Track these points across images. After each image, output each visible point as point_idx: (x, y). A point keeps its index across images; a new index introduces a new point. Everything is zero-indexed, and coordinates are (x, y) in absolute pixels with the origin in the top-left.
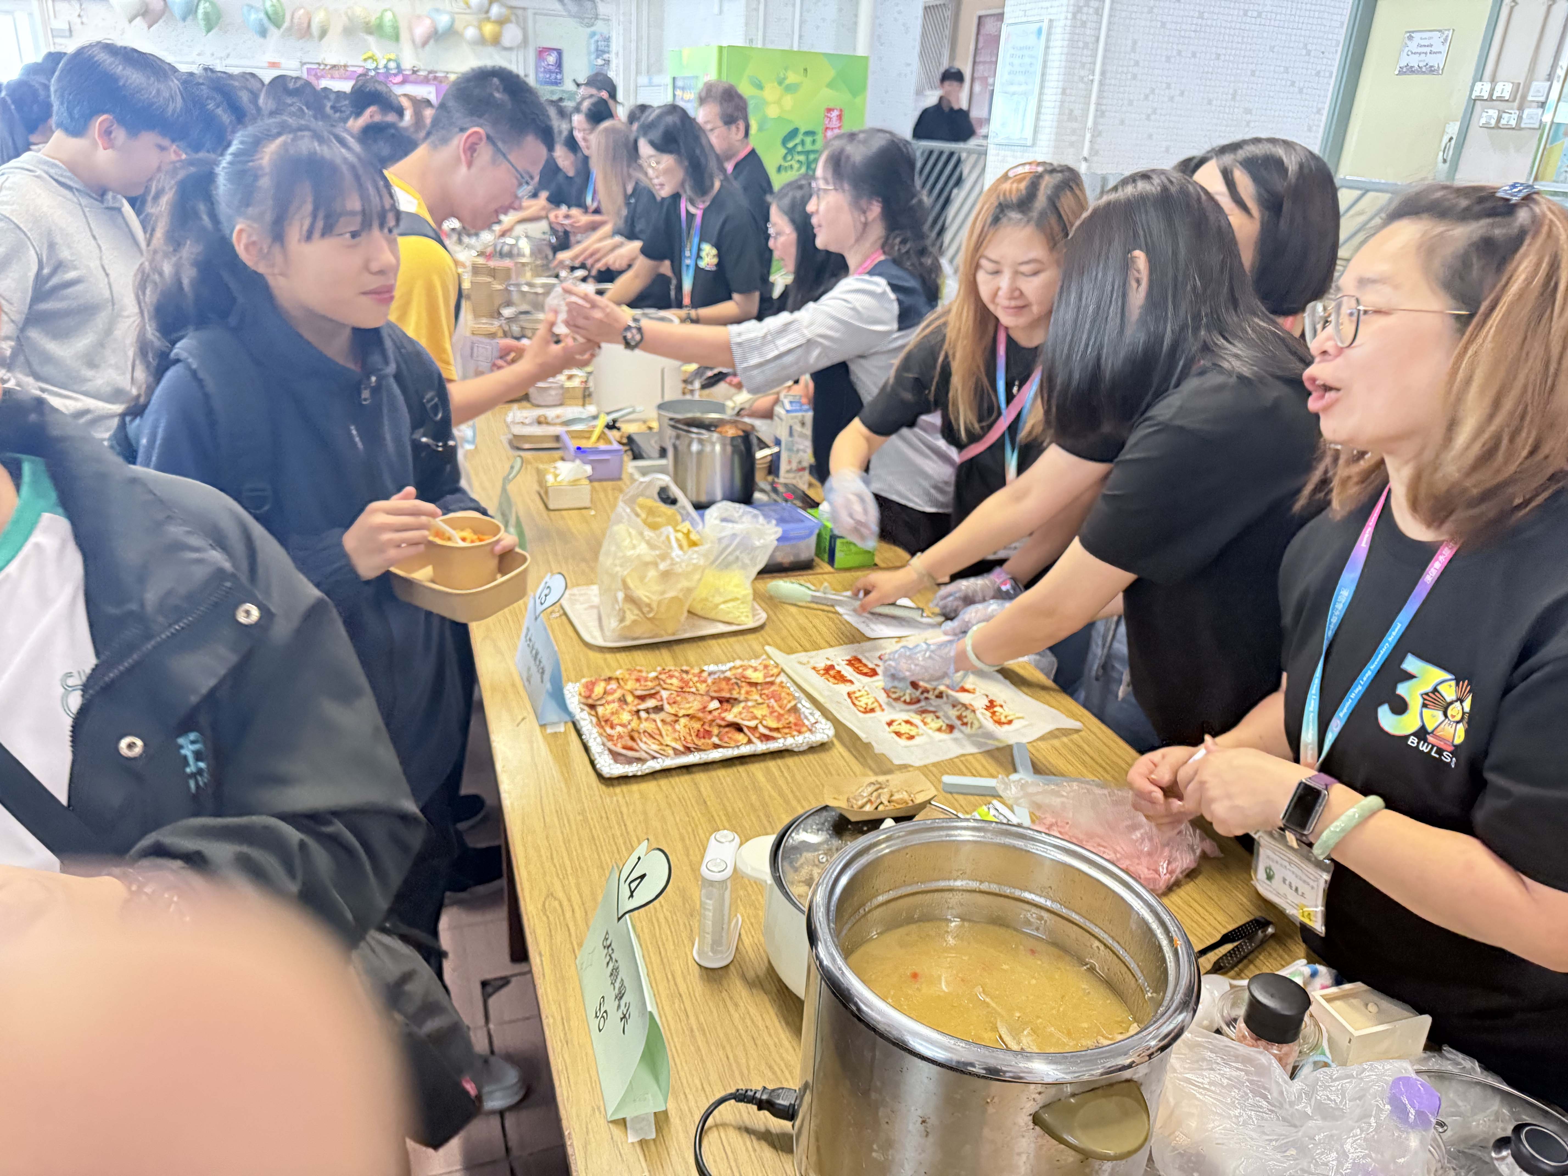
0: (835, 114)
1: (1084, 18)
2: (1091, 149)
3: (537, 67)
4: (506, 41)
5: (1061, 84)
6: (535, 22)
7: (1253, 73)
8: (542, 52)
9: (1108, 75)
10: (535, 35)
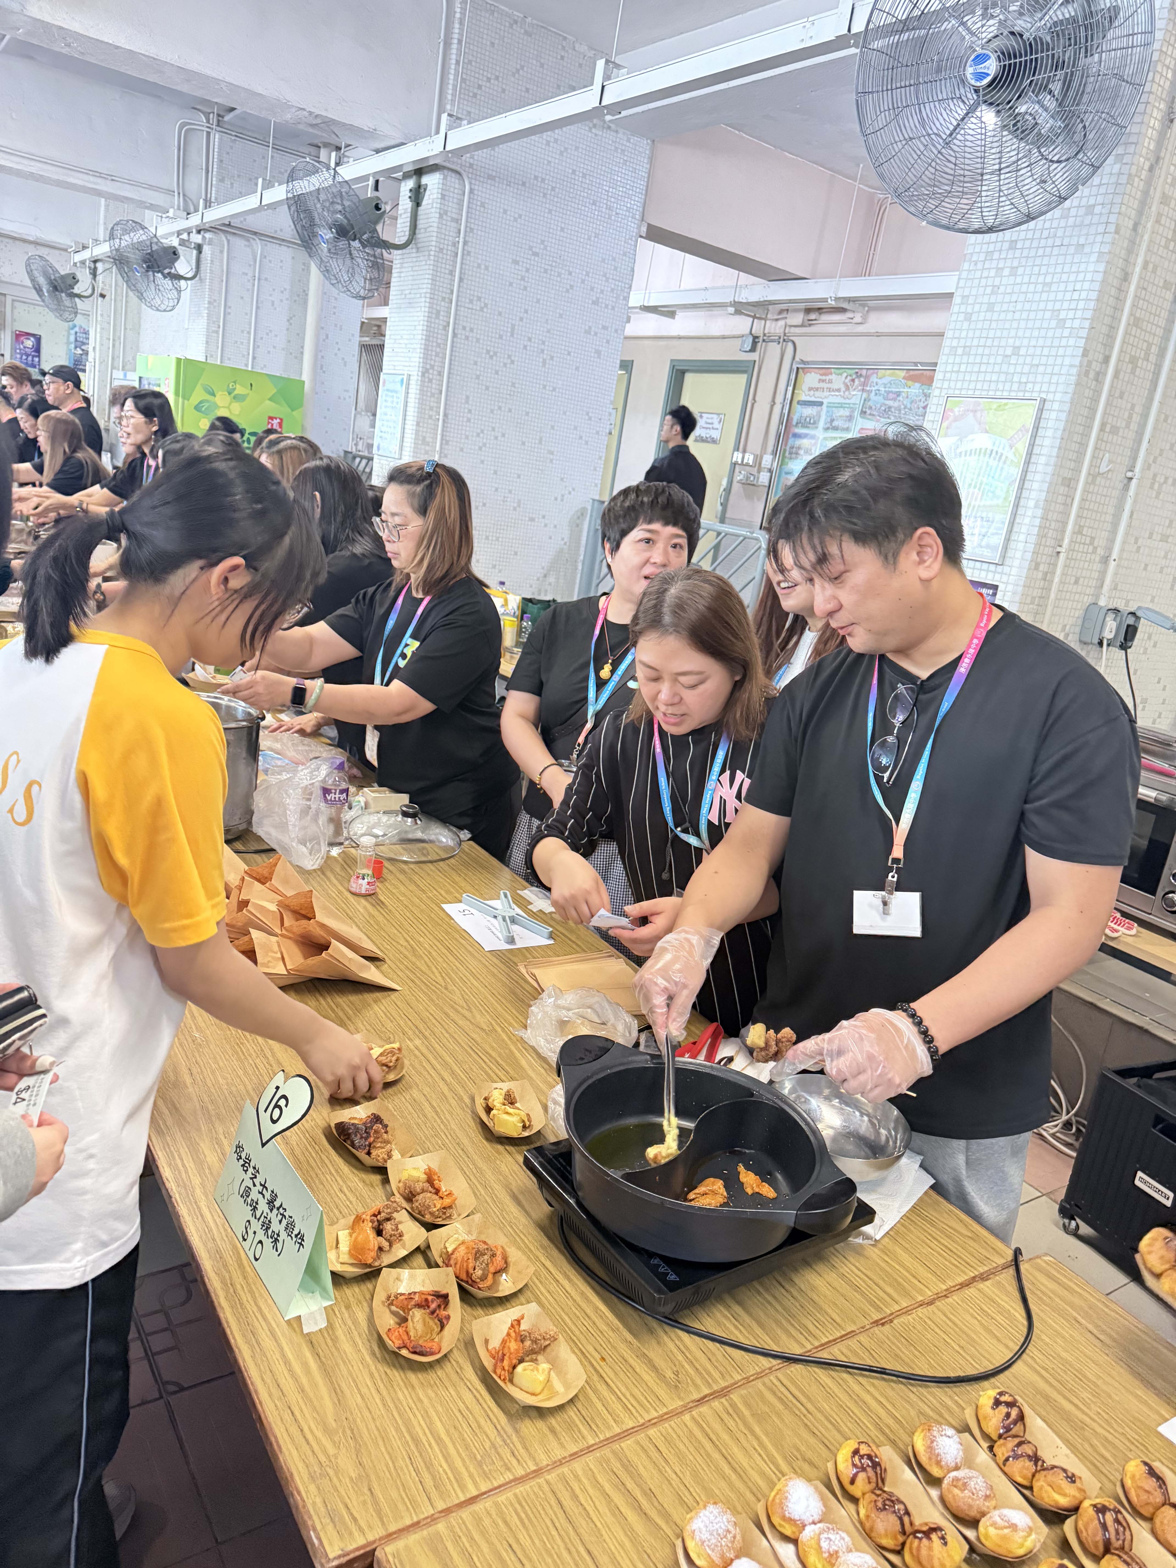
0: (275, 422)
1: (430, 377)
3: (14, 347)
5: (416, 419)
6: (13, 308)
7: (553, 427)
8: (19, 336)
9: (449, 417)
10: (13, 320)
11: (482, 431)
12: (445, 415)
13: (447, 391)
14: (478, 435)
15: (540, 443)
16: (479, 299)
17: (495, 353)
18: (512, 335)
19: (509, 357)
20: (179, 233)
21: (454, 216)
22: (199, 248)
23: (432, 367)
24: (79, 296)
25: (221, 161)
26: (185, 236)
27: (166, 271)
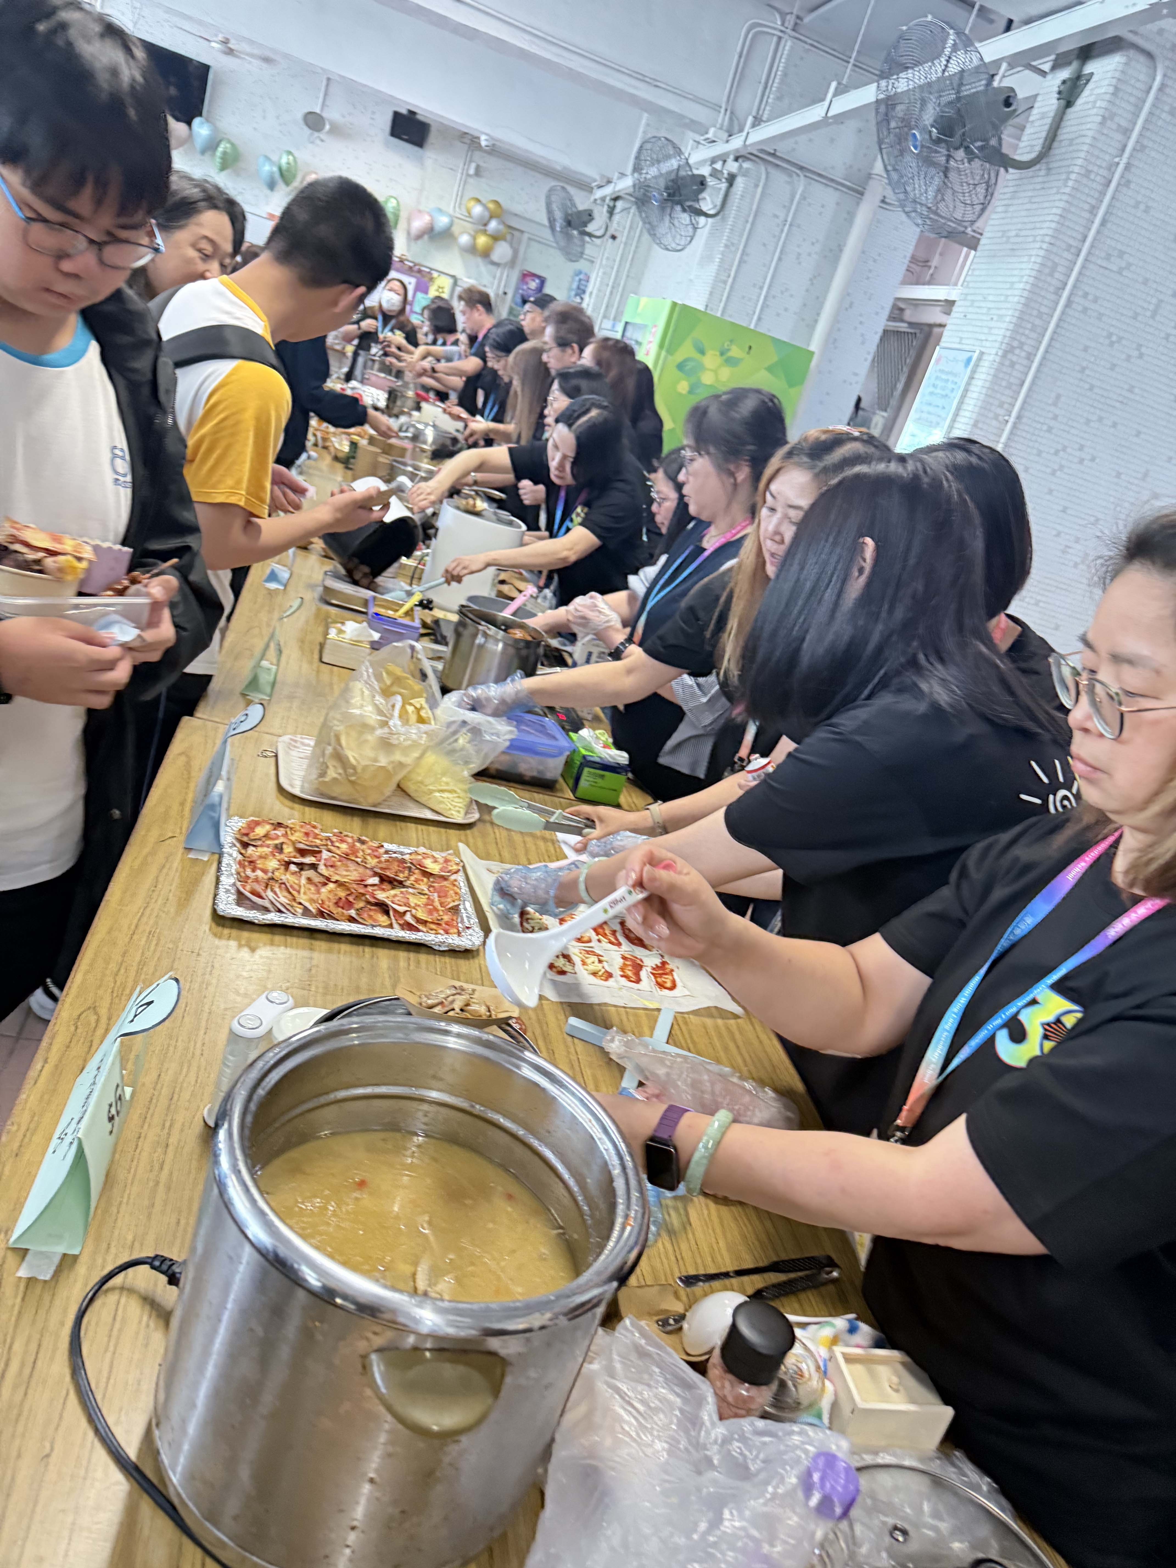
1: (1014, 359)
3: (517, 288)
4: (495, 256)
5: (974, 416)
6: (528, 246)
8: (526, 276)
9: (1024, 420)
10: (525, 259)
12: (1019, 417)
13: (1033, 383)
16: (1121, 254)
17: (1120, 339)
19: (1140, 346)
20: (713, 161)
22: (731, 179)
23: (1021, 345)
25: (785, 73)
26: (718, 166)
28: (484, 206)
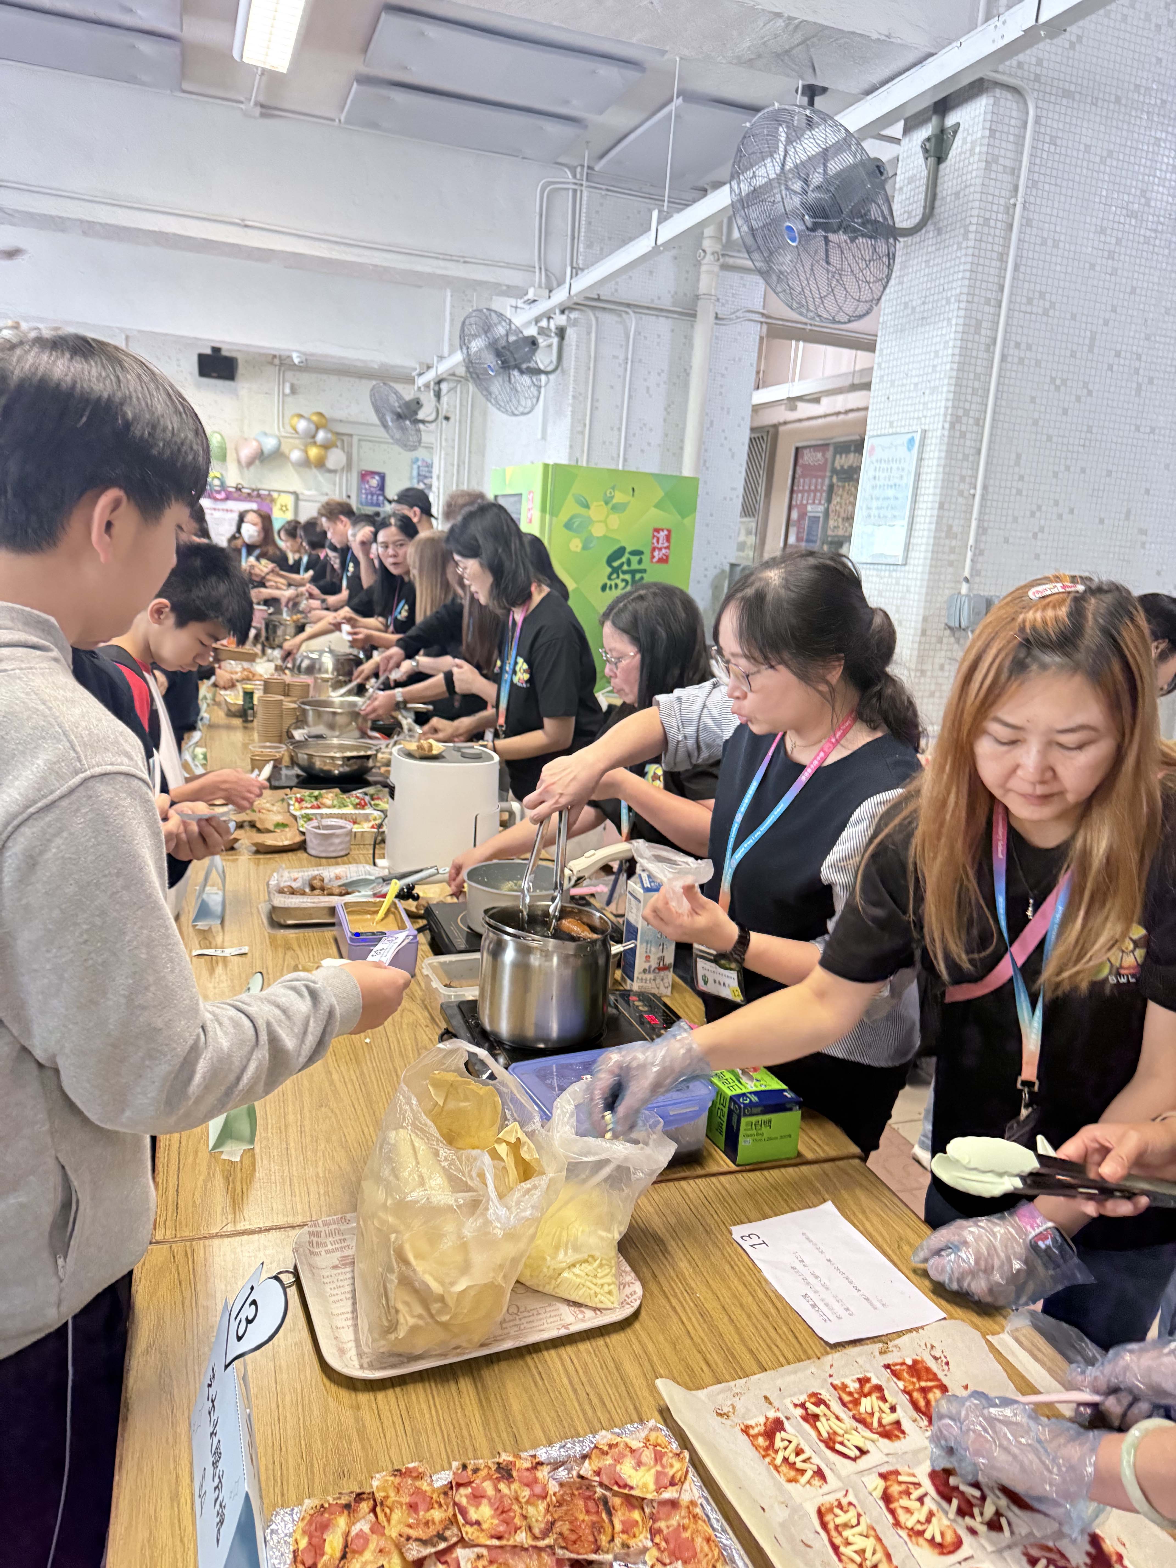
1: (964, 428)
2: (972, 569)
3: (359, 489)
4: (330, 464)
5: (938, 498)
6: (359, 447)
7: (1147, 491)
8: (365, 475)
9: (991, 489)
10: (359, 460)
11: (1039, 508)
12: (985, 487)
13: (989, 449)
14: (1033, 514)
15: (1127, 517)
16: (1042, 295)
17: (1064, 382)
18: (1091, 350)
19: (1085, 384)
20: (537, 320)
21: (1008, 163)
22: (561, 333)
23: (967, 412)
24: (423, 422)
25: (590, 223)
26: (544, 323)
27: (524, 366)
28: (309, 420)
